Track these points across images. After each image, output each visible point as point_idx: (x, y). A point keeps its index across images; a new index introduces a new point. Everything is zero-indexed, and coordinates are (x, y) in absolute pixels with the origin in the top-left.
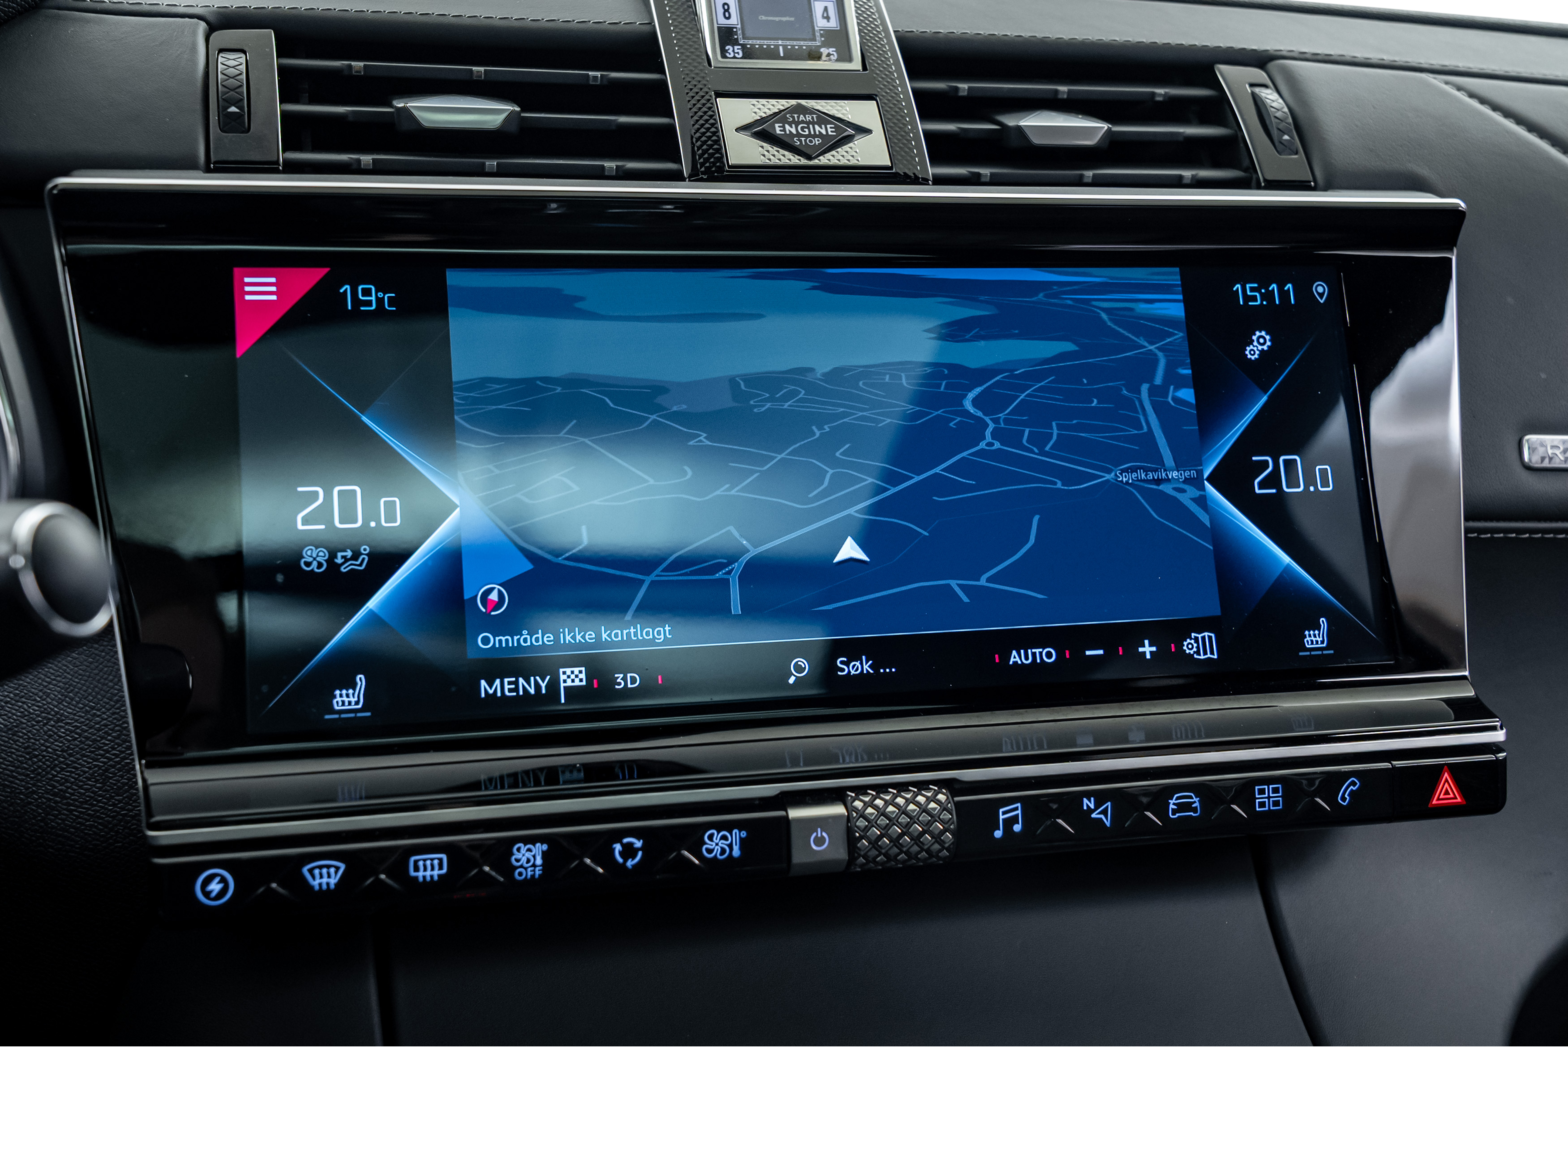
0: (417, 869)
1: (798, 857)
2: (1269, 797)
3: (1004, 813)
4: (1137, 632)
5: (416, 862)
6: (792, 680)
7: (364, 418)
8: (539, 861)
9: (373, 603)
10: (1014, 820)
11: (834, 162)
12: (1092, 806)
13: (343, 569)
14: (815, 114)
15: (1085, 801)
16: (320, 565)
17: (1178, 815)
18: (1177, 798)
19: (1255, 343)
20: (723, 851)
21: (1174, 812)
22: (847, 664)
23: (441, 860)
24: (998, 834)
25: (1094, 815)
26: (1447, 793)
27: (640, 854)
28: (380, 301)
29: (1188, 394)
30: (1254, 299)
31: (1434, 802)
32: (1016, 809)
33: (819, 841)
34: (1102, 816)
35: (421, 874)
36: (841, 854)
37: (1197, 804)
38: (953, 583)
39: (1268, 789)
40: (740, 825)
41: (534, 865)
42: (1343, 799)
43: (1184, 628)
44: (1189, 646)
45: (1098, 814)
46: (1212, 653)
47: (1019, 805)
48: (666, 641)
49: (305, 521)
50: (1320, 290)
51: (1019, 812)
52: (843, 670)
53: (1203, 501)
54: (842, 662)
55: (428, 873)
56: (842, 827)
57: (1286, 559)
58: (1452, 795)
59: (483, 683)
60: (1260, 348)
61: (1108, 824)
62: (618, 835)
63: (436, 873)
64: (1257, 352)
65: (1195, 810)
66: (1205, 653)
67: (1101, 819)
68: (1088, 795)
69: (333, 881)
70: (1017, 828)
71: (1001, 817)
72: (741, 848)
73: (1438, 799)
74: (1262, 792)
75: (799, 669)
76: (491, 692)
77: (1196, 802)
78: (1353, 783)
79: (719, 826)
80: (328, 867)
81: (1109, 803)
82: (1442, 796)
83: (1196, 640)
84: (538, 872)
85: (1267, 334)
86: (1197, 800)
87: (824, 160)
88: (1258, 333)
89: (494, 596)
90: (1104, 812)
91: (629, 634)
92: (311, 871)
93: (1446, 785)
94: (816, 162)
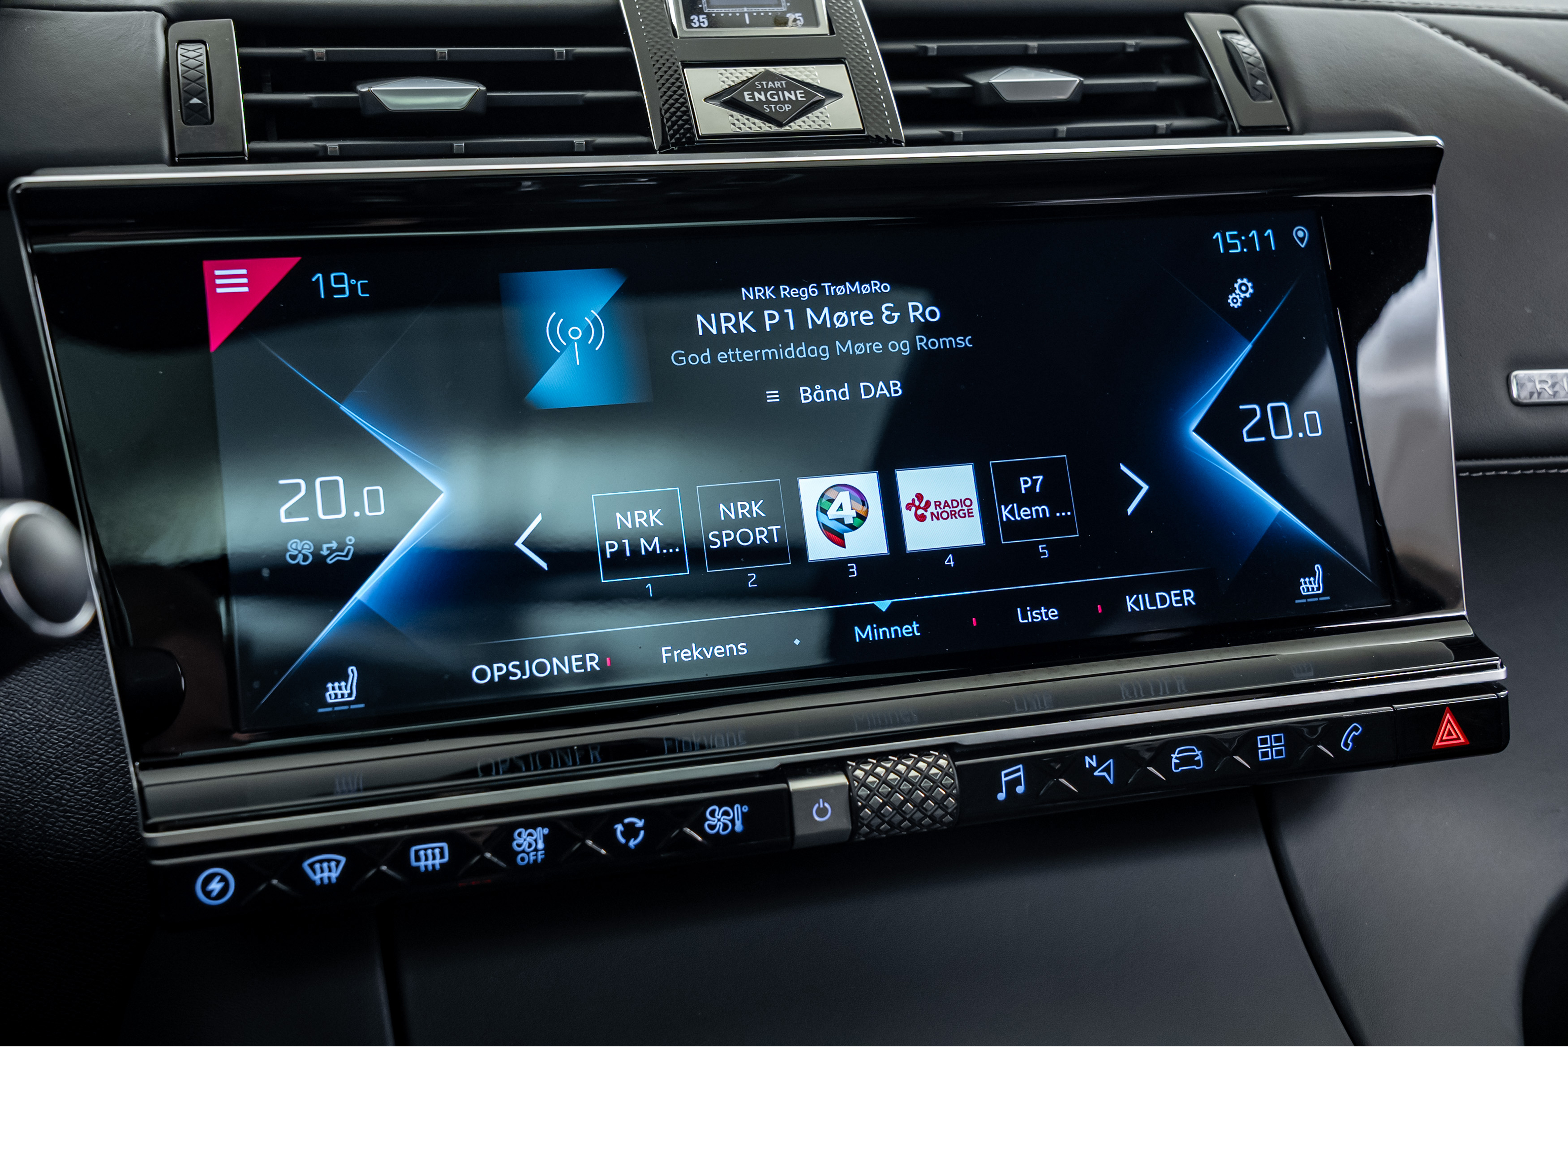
0: (418, 859)
1: (801, 829)
2: (1271, 747)
3: (1006, 775)
5: (417, 852)
7: (343, 408)
8: (541, 845)
9: (361, 594)
10: (1017, 782)
11: (805, 127)
12: (1094, 764)
13: (329, 561)
14: (784, 80)
15: (1087, 759)
16: (305, 558)
17: (1180, 769)
18: (1180, 752)
19: (1237, 291)
20: (725, 827)
21: (1177, 766)
23: (442, 849)
24: (1001, 796)
25: (1096, 773)
26: (1450, 734)
27: (642, 833)
28: (353, 288)
30: (1235, 246)
31: (1438, 744)
32: (1018, 770)
33: (822, 812)
34: (1105, 774)
35: (422, 864)
36: (845, 824)
37: (1199, 758)
39: (1270, 738)
41: (536, 850)
42: (1347, 745)
45: (1102, 771)
47: (1021, 766)
49: (289, 514)
50: (1301, 234)
51: (1021, 773)
53: (1192, 454)
55: (430, 863)
56: (844, 797)
57: (1278, 507)
58: (1455, 736)
60: (1242, 295)
61: (1111, 781)
62: (619, 816)
63: (438, 861)
64: (1240, 300)
65: (1197, 763)
67: (1104, 776)
68: (1090, 753)
69: (334, 875)
70: (1020, 789)
71: (1004, 779)
72: (743, 823)
73: (1441, 741)
74: (1264, 741)
77: (1198, 755)
78: (1356, 729)
79: (721, 802)
80: (329, 861)
81: (1111, 761)
82: (1444, 738)
84: (540, 857)
85: (1249, 281)
86: (1199, 753)
87: (794, 126)
88: (1239, 281)
90: (1107, 770)
92: (311, 866)
93: (1449, 726)
94: (787, 128)
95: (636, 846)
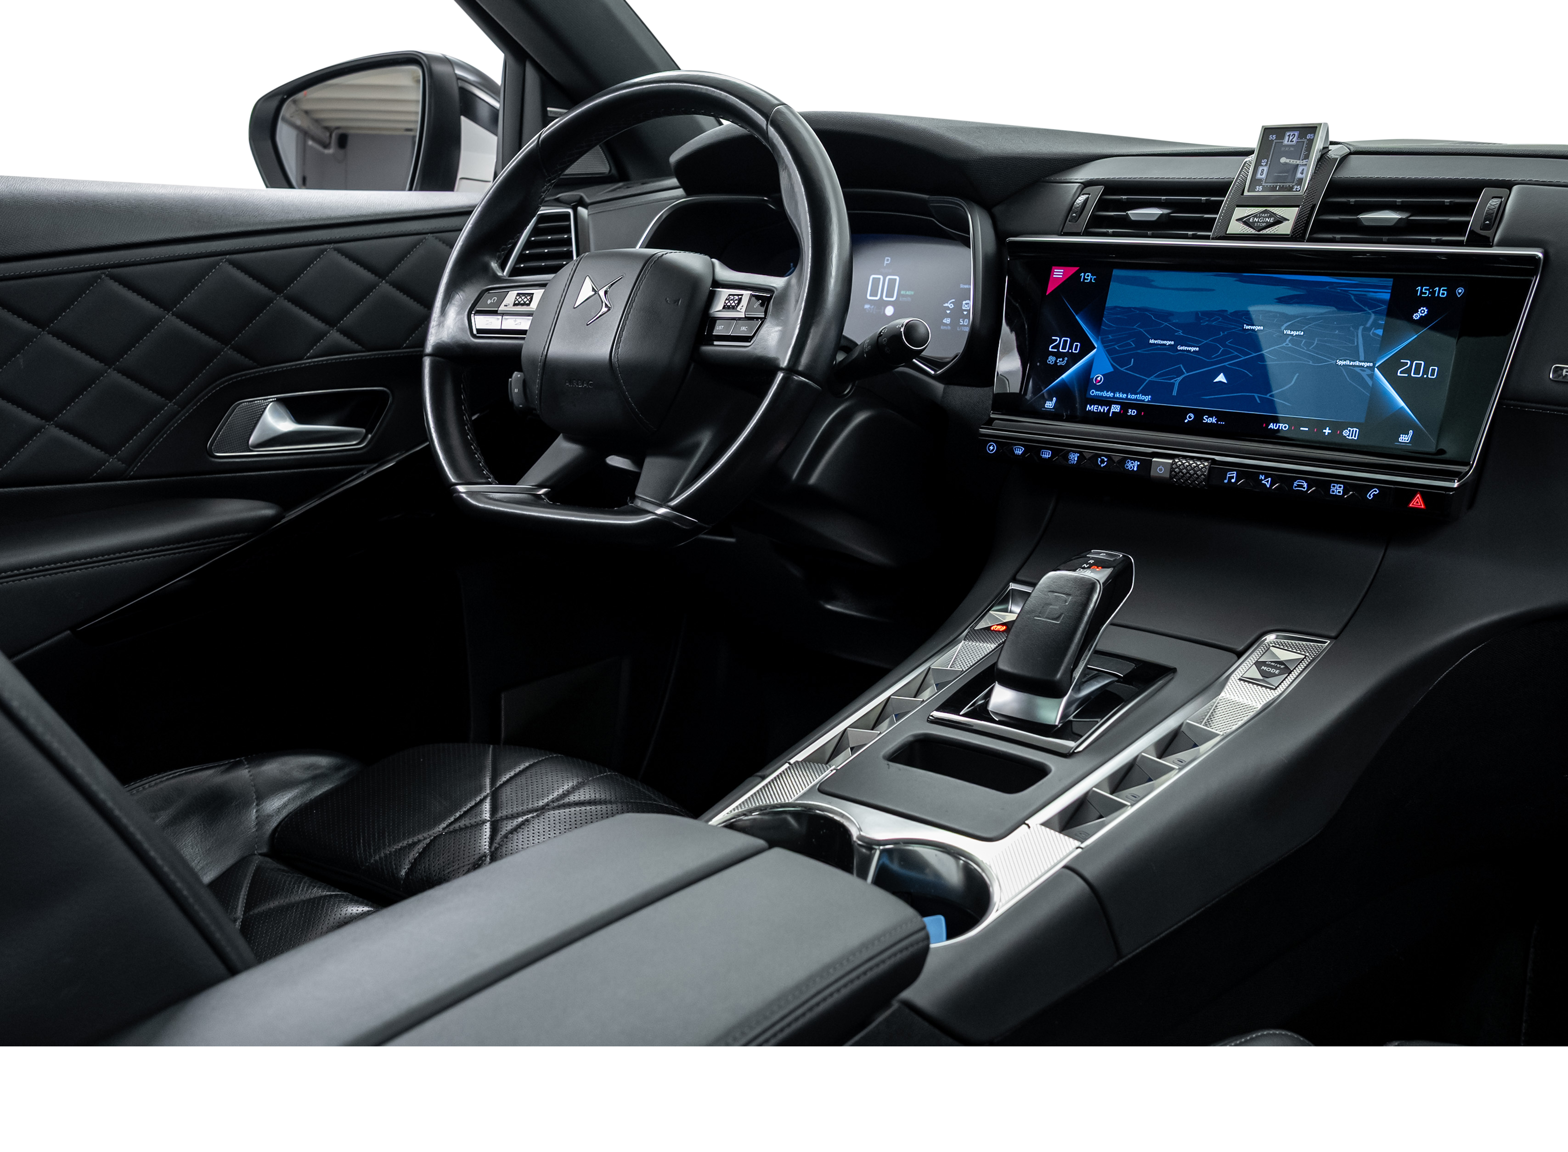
0: (1042, 454)
1: (1153, 473)
2: (1337, 489)
3: (1229, 474)
4: (1324, 424)
5: (1043, 452)
6: (1186, 421)
7: (1077, 317)
8: (1076, 459)
9: (1063, 376)
10: (1233, 477)
11: (1269, 232)
12: (1263, 478)
13: (1058, 364)
14: (1269, 213)
15: (1261, 476)
16: (1052, 362)
17: (1297, 488)
18: (1298, 482)
19: (1419, 313)
20: (1131, 468)
21: (1296, 487)
22: (1207, 418)
23: (1049, 453)
24: (1226, 481)
25: (1263, 482)
26: (1417, 502)
27: (1106, 463)
28: (1091, 279)
29: (1380, 332)
30: (1426, 293)
31: (1411, 505)
32: (1234, 474)
33: (1161, 470)
34: (1266, 483)
35: (1043, 456)
36: (1167, 475)
37: (1305, 486)
38: (1256, 395)
39: (1337, 486)
40: (1138, 460)
41: (1074, 460)
42: (1370, 496)
43: (1346, 426)
44: (1345, 433)
45: (1265, 482)
46: (1355, 437)
47: (1235, 472)
48: (1148, 401)
49: (1052, 348)
50: (1460, 291)
51: (1235, 475)
52: (1205, 420)
53: (1372, 376)
54: (1206, 418)
55: (1045, 456)
56: (1169, 467)
57: (1402, 403)
58: (1420, 504)
59: (1088, 406)
60: (1421, 314)
61: (1268, 486)
62: (1100, 456)
63: (1047, 456)
64: (1419, 316)
65: (1304, 488)
66: (1352, 436)
67: (1265, 484)
68: (1262, 474)
69: (1020, 453)
70: (1233, 481)
71: (1228, 475)
72: (1137, 468)
73: (1413, 504)
74: (1334, 486)
75: (1190, 417)
76: (1090, 409)
77: (1305, 485)
78: (1376, 491)
79: (1132, 459)
80: (1020, 448)
81: (1270, 479)
82: (1414, 504)
83: (1350, 431)
84: (1075, 463)
86: (1306, 484)
87: (1264, 232)
89: (1099, 379)
90: (1268, 481)
91: (1137, 397)
92: (1015, 448)
93: (1418, 499)
94: (1261, 232)
95: (1103, 466)
